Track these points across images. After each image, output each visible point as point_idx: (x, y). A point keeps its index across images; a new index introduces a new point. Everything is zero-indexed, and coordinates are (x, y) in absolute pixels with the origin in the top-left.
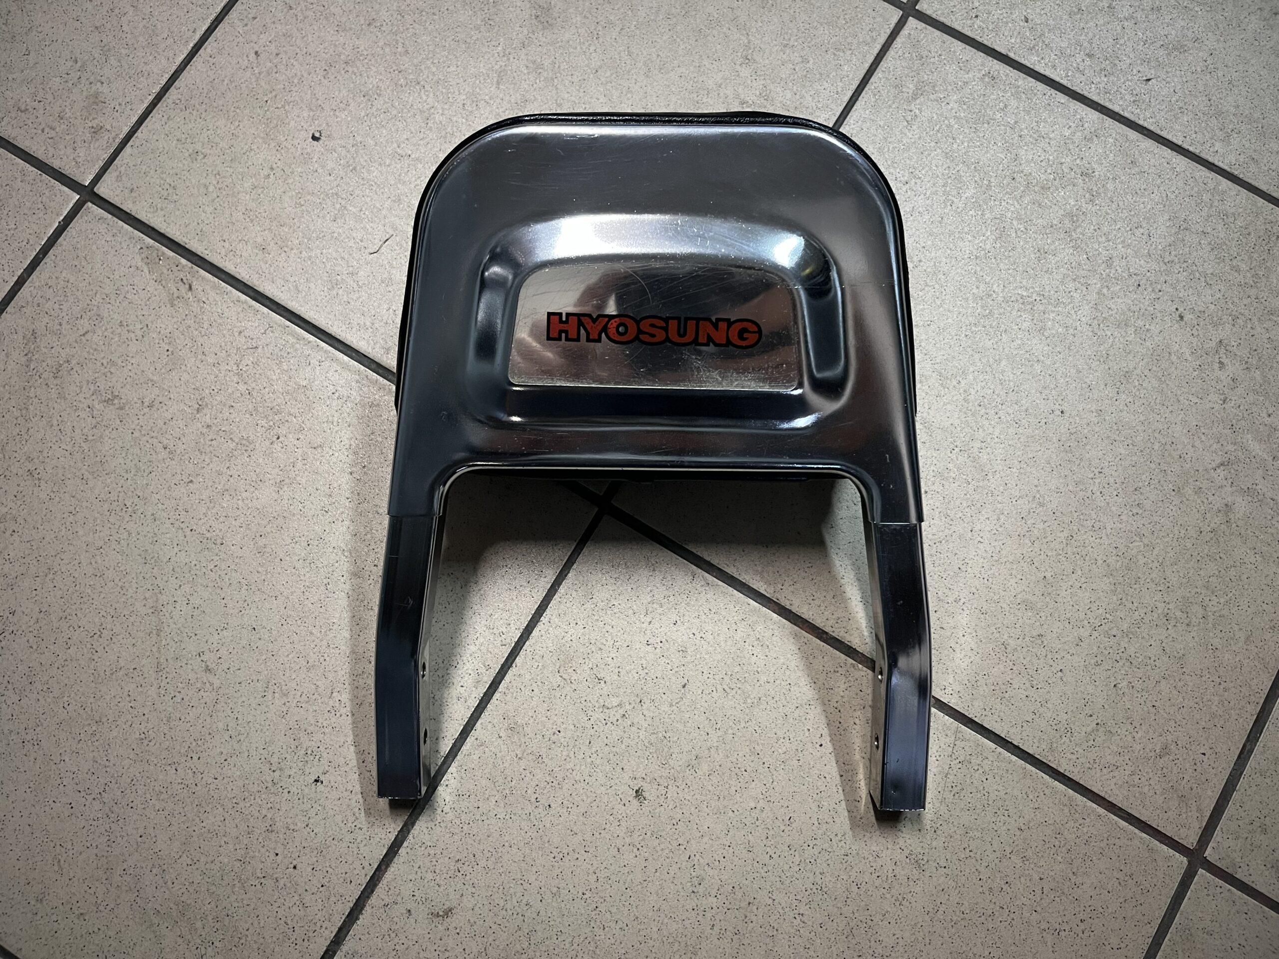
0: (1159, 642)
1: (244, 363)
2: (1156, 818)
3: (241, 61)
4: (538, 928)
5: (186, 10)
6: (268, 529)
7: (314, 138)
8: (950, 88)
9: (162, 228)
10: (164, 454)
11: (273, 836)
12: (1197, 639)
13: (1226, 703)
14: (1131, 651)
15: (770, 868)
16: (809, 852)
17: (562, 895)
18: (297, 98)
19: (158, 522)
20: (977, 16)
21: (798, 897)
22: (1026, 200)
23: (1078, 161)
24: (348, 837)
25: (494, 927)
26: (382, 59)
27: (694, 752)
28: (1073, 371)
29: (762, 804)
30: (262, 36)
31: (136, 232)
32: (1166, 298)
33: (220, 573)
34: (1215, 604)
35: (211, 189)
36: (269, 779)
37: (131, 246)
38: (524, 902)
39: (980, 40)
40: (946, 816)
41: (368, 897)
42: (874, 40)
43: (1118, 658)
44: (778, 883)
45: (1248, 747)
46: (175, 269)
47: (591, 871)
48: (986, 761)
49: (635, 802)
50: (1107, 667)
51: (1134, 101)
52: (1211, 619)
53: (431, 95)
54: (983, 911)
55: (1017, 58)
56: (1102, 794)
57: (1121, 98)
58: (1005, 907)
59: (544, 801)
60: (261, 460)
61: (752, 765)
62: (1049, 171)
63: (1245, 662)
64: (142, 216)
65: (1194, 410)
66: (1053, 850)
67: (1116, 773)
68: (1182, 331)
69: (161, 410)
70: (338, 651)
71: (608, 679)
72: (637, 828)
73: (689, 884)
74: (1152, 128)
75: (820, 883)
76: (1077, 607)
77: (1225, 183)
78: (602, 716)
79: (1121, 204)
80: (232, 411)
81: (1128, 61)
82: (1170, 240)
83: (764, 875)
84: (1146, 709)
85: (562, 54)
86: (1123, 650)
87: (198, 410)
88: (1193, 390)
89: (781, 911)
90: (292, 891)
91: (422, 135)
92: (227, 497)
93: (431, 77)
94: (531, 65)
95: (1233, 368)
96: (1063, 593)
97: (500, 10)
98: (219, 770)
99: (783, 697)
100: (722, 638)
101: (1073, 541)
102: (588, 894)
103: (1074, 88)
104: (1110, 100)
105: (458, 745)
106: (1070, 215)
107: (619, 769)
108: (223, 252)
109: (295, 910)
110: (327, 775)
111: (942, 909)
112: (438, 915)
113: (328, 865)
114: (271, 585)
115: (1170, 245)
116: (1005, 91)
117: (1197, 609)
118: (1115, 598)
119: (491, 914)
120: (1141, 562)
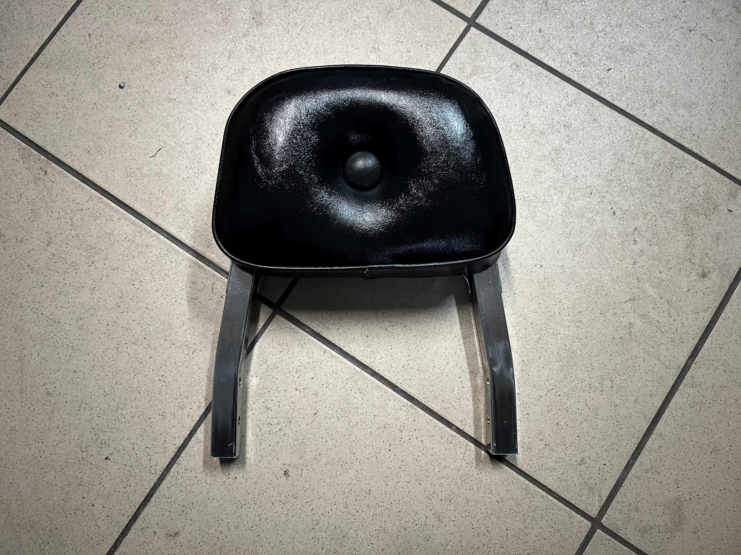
0: (584, 400)
1: (75, 219)
2: (575, 499)
3: (80, 39)
4: (226, 545)
5: (51, 8)
6: (85, 315)
7: (120, 87)
8: (492, 71)
9: (31, 137)
10: (28, 270)
11: (82, 487)
12: (606, 399)
13: (620, 436)
15: (357, 517)
16: (379, 509)
17: (240, 528)
18: (111, 63)
19: (23, 309)
20: (511, 28)
21: (371, 534)
22: (531, 139)
23: (563, 118)
24: (123, 490)
25: (202, 543)
26: (161, 40)
27: (318, 451)
28: (550, 242)
29: (355, 482)
30: (93, 25)
31: (17, 139)
32: (606, 201)
33: (57, 339)
34: (618, 379)
35: (60, 115)
36: (80, 456)
37: (14, 147)
38: (219, 530)
39: (512, 42)
40: (457, 493)
41: (133, 524)
42: (450, 40)
43: (560, 408)
44: (361, 526)
45: (631, 462)
46: (37, 161)
47: (257, 515)
49: (284, 478)
50: (554, 413)
51: (599, 83)
52: (615, 389)
53: (189, 63)
54: (473, 546)
55: (532, 54)
56: (545, 484)
57: (592, 81)
58: (486, 544)
60: (83, 276)
61: (351, 460)
62: (545, 123)
63: (633, 414)
64: (20, 130)
65: (617, 267)
66: (515, 515)
67: (554, 473)
68: (614, 221)
69: (27, 244)
70: (122, 386)
71: (272, 408)
72: (284, 492)
73: (311, 524)
74: (608, 99)
75: (384, 527)
76: (540, 378)
77: (649, 133)
78: (268, 429)
79: (585, 144)
80: (67, 246)
81: (598, 58)
82: (612, 167)
83: (353, 521)
84: (573, 437)
85: (267, 41)
86: (564, 403)
87: (48, 245)
88: (617, 256)
89: (361, 541)
90: (92, 518)
91: (183, 88)
92: (62, 296)
93: (190, 53)
94: (248, 48)
95: (642, 244)
96: (533, 370)
97: (232, 14)
98: (53, 449)
99: (370, 422)
100: (338, 388)
101: (541, 341)
102: (255, 528)
103: (564, 74)
104: (585, 82)
105: (187, 442)
106: (555, 150)
107: (275, 459)
108: (65, 153)
109: (93, 528)
110: (112, 456)
111: (451, 543)
112: (171, 535)
113: (111, 505)
114: (85, 348)
115: (612, 170)
116: (523, 74)
117: (608, 383)
118: (562, 374)
119: (200, 536)
120: (578, 354)
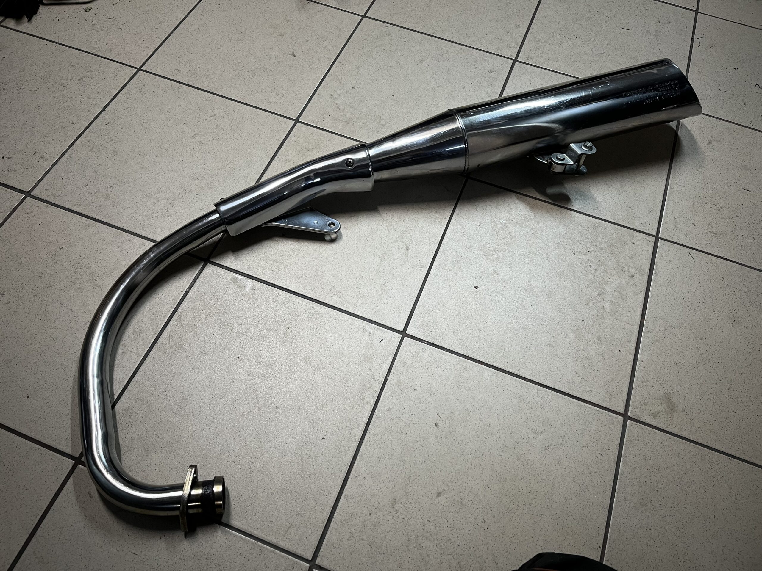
14: (586, 354)
48: (549, 396)
59: (404, 433)
